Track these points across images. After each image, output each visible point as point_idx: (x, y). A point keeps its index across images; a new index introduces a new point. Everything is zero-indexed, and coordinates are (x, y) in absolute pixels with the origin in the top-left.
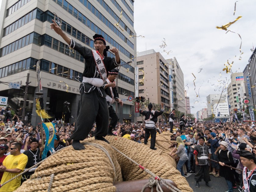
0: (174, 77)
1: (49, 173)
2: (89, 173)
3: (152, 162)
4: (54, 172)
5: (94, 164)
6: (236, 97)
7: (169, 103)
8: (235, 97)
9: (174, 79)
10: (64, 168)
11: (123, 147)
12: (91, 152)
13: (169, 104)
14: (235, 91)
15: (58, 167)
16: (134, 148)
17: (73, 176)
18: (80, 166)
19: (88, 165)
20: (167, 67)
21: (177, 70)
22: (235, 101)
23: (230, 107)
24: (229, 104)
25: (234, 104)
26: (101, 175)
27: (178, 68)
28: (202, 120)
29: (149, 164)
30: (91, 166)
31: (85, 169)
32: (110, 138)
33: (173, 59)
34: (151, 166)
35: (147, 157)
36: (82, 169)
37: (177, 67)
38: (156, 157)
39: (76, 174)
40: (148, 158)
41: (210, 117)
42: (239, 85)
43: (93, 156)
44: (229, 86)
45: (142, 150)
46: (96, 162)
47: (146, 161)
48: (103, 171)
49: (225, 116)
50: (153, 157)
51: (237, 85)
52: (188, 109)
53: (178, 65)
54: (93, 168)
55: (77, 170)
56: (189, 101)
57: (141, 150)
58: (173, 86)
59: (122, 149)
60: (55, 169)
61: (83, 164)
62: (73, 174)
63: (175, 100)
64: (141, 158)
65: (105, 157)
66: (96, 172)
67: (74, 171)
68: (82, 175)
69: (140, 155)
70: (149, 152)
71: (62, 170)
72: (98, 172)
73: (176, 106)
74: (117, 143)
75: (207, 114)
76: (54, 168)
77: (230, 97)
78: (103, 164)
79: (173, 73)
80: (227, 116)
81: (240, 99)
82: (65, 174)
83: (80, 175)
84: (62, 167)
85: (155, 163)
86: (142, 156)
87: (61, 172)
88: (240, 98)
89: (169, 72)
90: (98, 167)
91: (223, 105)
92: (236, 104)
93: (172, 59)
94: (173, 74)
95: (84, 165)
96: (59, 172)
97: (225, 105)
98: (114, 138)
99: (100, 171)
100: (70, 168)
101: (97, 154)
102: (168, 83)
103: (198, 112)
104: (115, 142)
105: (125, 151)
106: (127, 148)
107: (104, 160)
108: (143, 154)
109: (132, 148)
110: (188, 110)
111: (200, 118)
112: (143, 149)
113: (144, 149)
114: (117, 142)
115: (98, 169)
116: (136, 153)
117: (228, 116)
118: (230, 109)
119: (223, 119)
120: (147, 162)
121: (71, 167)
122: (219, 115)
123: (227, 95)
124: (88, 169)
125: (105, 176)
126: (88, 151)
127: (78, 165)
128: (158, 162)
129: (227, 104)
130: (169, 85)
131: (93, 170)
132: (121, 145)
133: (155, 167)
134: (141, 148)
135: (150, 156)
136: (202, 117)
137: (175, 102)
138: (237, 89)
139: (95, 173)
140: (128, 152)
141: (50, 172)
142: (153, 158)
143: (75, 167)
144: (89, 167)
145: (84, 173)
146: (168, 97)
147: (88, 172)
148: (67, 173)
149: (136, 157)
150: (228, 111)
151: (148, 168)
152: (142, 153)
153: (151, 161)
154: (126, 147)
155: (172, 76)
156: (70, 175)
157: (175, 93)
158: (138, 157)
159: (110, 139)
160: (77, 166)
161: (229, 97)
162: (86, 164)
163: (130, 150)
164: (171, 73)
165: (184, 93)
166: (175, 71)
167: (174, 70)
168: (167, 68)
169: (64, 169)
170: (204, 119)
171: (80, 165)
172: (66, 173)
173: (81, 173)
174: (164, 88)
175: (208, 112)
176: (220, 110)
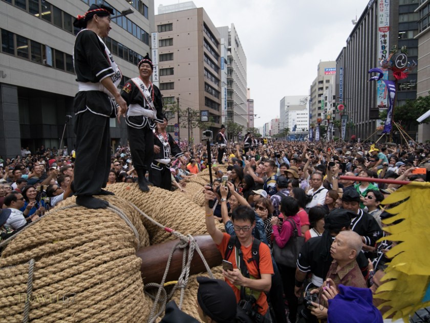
0: (231, 63)
1: (27, 258)
2: (94, 250)
3: (185, 221)
4: (35, 255)
5: (101, 235)
6: (322, 102)
7: (220, 109)
8: (320, 102)
9: (229, 66)
10: (50, 248)
11: (140, 200)
12: (92, 217)
13: (218, 110)
14: (321, 92)
15: (41, 247)
16: (160, 200)
17: (68, 258)
18: (77, 242)
19: (90, 237)
20: (219, 41)
21: (236, 50)
22: (320, 108)
23: (311, 117)
24: (311, 113)
25: (317, 112)
26: (113, 249)
27: (238, 46)
28: (270, 137)
29: (181, 224)
30: (95, 240)
31: (86, 246)
32: (117, 188)
33: (230, 27)
34: (184, 228)
35: (179, 214)
36: (81, 247)
37: (237, 43)
38: (193, 212)
39: (72, 255)
40: (181, 215)
41: (282, 132)
42: (328, 81)
43: (97, 223)
44: (313, 83)
45: (172, 203)
46: (103, 231)
47: (176, 220)
48: (115, 243)
49: (303, 130)
50: (188, 212)
51: (325, 82)
52: (251, 120)
53: (237, 40)
54: (100, 241)
55: (73, 248)
56: (253, 107)
57: (170, 203)
58: (227, 79)
59: (139, 204)
60: (36, 250)
61: (82, 239)
62: (66, 256)
63: (230, 104)
64: (170, 216)
65: (118, 220)
66: (104, 246)
67: (68, 251)
68: (82, 255)
69: (169, 211)
70: (182, 206)
71: (48, 250)
72: (108, 246)
73: (230, 114)
74: (130, 196)
75: (278, 128)
76: (34, 249)
77: (314, 101)
78: (115, 231)
79: (229, 53)
80: (305, 130)
81: (326, 105)
82: (53, 257)
83: (79, 255)
84: (47, 248)
85: (189, 222)
86: (170, 212)
87: (46, 254)
88: (326, 103)
89: (220, 52)
90: (106, 238)
91: (302, 114)
92: (320, 111)
93: (227, 28)
94: (228, 56)
95: (84, 240)
96: (43, 255)
97: (304, 114)
98: (125, 187)
99: (110, 243)
100: (61, 247)
101: (104, 218)
102: (218, 73)
103: (266, 124)
104: (126, 194)
105: (145, 206)
106: (149, 202)
107: (116, 226)
108: (172, 209)
109: (156, 200)
110: (250, 122)
111: (268, 134)
112: (174, 201)
113: (176, 201)
114: (131, 193)
115: (107, 241)
116: (162, 208)
117: (307, 130)
118: (311, 120)
119: (299, 135)
120: (178, 222)
121: (61, 245)
122: (294, 129)
123: (309, 98)
124: (92, 244)
125: (120, 249)
126: (87, 217)
127: (74, 241)
128: (195, 220)
129: (308, 112)
130: (220, 76)
131: (99, 244)
132: (138, 198)
133: (189, 228)
134: (170, 199)
135: (184, 211)
136: (270, 133)
137: (230, 108)
138: (324, 88)
139: (103, 249)
140: (151, 208)
141: (29, 256)
142: (188, 215)
143: (69, 245)
144: (92, 240)
145: (85, 251)
146: (218, 98)
147: (91, 249)
148: (56, 256)
149: (162, 215)
150: (308, 123)
151: (179, 230)
152: (171, 207)
153: (184, 219)
154: (146, 201)
155: (227, 60)
156: (61, 258)
157: (230, 93)
158: (166, 215)
159: (118, 190)
160: (72, 242)
161: (311, 100)
162: (86, 238)
163: (154, 204)
164: (225, 55)
165: (246, 92)
166: (232, 50)
167: (229, 50)
168: (217, 43)
169: (51, 250)
170: (274, 135)
171: (77, 240)
172: (54, 255)
173: (80, 252)
174: (212, 80)
175: (280, 126)
176: (297, 121)
